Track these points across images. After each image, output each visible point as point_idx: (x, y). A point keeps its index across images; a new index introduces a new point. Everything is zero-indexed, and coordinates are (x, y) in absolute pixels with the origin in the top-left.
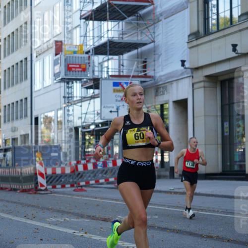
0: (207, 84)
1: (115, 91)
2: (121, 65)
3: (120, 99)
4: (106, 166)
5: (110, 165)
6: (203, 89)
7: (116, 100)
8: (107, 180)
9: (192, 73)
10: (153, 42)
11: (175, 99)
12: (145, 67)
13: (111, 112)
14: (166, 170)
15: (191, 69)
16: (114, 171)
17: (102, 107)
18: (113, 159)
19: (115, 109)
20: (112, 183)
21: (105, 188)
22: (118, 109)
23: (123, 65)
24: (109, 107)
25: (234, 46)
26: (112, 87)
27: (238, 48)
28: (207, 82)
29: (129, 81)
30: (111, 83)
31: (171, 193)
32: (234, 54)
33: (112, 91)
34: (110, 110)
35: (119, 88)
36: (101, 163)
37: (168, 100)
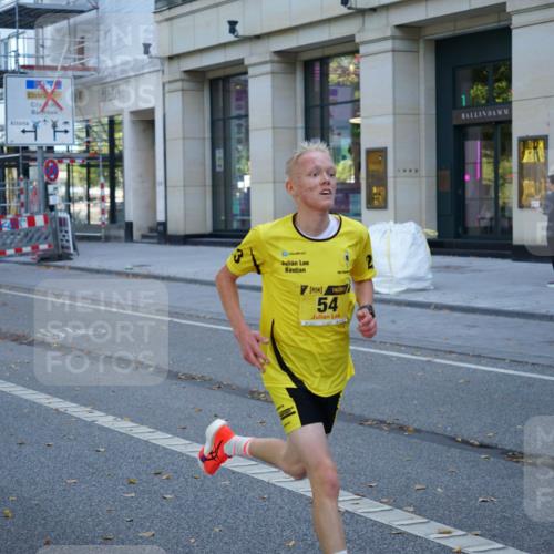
0: (187, 85)
1: (30, 95)
2: (40, 45)
3: (38, 109)
4: (17, 227)
5: (24, 224)
6: (180, 93)
7: (33, 112)
8: (19, 251)
9: (162, 65)
10: (96, 8)
11: (134, 109)
12: (81, 51)
13: (24, 131)
14: (119, 228)
15: (160, 58)
16: (30, 235)
17: (9, 122)
18: (28, 214)
19: (30, 128)
20: (27, 254)
21: (16, 262)
22: (35, 127)
23: (43, 46)
24: (20, 124)
25: (233, 24)
26: (24, 89)
27: (238, 27)
28: (187, 81)
29: (55, 80)
30: (23, 81)
31: (127, 275)
32: (231, 38)
33: (25, 96)
34: (22, 128)
35: (37, 90)
36: (8, 222)
37: (122, 110)
